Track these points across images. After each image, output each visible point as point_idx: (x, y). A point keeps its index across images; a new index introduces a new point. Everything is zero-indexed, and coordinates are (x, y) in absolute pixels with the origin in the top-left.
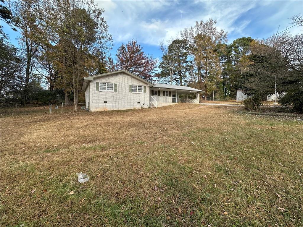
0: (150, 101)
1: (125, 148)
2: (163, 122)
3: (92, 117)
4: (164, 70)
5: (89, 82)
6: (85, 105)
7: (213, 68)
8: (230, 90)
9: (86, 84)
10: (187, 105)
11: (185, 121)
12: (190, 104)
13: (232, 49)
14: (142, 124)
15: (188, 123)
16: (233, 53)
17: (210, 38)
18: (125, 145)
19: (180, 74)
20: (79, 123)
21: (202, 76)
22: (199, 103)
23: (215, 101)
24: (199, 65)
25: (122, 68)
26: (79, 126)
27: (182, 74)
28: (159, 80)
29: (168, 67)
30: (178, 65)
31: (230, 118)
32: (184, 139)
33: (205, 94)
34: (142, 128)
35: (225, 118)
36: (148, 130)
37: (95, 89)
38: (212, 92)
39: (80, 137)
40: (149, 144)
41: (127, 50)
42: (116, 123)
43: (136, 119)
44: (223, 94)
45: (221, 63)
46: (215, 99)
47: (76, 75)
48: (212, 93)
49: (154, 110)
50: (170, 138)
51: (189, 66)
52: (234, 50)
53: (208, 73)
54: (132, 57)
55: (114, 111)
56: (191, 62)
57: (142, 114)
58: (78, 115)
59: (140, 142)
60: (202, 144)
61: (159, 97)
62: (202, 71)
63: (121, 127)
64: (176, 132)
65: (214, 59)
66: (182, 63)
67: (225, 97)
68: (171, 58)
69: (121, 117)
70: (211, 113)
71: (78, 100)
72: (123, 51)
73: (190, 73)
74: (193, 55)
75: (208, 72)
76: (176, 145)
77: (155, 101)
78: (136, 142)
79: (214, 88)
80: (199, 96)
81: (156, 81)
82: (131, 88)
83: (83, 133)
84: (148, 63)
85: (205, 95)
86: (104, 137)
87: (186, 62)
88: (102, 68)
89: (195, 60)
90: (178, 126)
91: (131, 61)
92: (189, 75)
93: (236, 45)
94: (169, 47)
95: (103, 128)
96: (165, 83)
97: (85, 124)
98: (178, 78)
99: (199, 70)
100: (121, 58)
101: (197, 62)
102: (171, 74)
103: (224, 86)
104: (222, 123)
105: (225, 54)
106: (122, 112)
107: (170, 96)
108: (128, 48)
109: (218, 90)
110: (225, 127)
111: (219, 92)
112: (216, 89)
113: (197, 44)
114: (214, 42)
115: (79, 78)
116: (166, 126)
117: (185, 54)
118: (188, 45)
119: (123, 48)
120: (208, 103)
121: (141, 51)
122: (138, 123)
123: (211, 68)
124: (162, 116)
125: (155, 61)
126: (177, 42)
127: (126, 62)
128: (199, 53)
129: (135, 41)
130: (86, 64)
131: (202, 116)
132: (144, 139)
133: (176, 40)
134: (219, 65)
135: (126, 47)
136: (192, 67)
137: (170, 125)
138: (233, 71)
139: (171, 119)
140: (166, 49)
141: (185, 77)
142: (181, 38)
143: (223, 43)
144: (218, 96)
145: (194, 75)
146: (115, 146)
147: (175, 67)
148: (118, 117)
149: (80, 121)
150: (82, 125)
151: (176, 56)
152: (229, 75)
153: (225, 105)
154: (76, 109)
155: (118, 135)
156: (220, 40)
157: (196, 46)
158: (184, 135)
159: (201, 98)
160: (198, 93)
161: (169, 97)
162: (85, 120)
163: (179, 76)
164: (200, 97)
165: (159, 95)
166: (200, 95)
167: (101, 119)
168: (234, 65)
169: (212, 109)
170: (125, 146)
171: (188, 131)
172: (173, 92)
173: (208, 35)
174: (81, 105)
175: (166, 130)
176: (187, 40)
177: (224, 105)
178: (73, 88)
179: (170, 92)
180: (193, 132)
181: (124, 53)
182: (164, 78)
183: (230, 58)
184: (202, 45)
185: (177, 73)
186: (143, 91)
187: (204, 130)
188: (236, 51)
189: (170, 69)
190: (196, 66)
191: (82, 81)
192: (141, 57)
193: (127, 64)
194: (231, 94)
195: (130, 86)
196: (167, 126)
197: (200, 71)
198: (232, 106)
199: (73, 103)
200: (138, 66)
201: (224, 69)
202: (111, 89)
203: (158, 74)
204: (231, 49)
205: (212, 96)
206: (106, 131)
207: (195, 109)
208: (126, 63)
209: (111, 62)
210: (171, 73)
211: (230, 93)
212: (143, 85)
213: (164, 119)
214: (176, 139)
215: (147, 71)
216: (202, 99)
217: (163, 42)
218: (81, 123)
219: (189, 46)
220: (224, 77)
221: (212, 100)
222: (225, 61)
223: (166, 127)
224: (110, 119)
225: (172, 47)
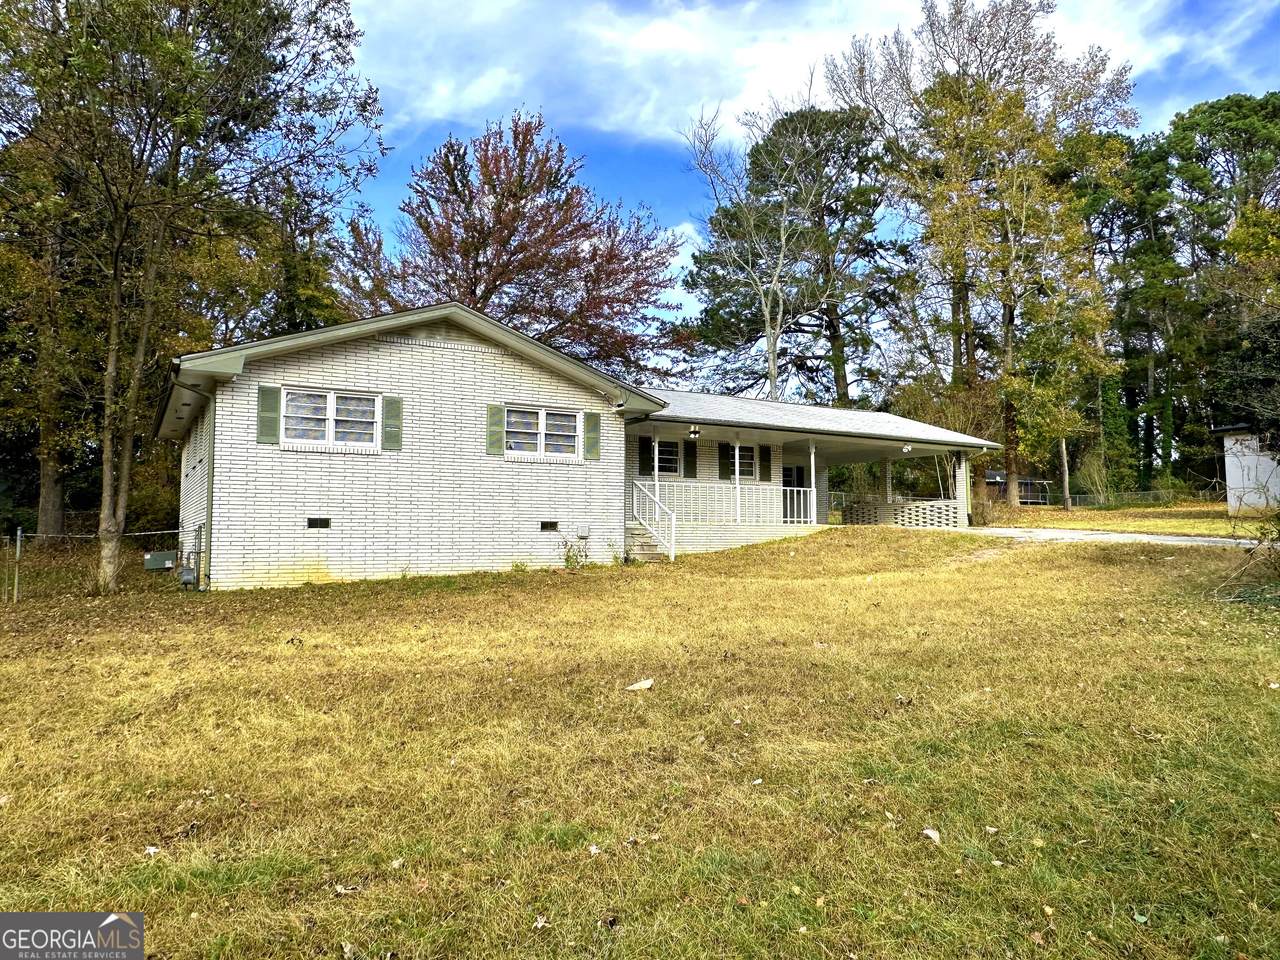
0: (629, 514)
1: (446, 876)
2: (719, 671)
3: (221, 635)
4: (725, 304)
5: (215, 384)
6: (172, 543)
7: (1054, 290)
8: (1178, 431)
9: (187, 396)
10: (884, 539)
11: (877, 666)
12: (906, 535)
13: (1168, 168)
14: (570, 683)
15: (897, 679)
16: (1177, 192)
17: (1017, 102)
18: (448, 855)
19: (832, 326)
20: (125, 678)
21: (982, 337)
22: (971, 523)
23: (1079, 511)
24: (956, 266)
25: (437, 288)
26: (125, 699)
27: (847, 325)
28: (692, 369)
29: (747, 285)
30: (819, 271)
31: (1192, 642)
32: (872, 805)
33: (1006, 462)
34: (568, 720)
35: (1158, 638)
36: (617, 736)
37: (253, 436)
38: (1058, 445)
39: (126, 786)
40: (618, 849)
41: (475, 177)
42: (384, 682)
43: (529, 650)
44: (1132, 461)
45: (1102, 252)
46: (1081, 496)
47: (131, 339)
48: (1057, 455)
49: (654, 577)
50: (769, 800)
51: (889, 278)
52: (1179, 171)
53: (1017, 321)
54: (506, 223)
55: (379, 583)
56: (903, 250)
57: (569, 610)
58: (119, 617)
59: (556, 826)
60: (997, 848)
61: (691, 483)
62: (976, 310)
63: (420, 709)
64: (814, 746)
65: (1057, 233)
66: (842, 257)
67: (1145, 479)
68: (766, 225)
69: (424, 630)
70: (1053, 601)
71: (128, 506)
72: (452, 183)
73: (895, 322)
74: (914, 208)
75: (1021, 314)
76: (816, 857)
77: (664, 513)
78: (525, 828)
79: (1068, 420)
80: (963, 474)
81: (667, 373)
82: (499, 423)
83: (150, 754)
84: (612, 256)
85: (1008, 467)
86: (296, 789)
87: (868, 250)
88: (304, 292)
89: (925, 239)
90: (828, 700)
91: (505, 242)
92: (893, 336)
93: (1192, 140)
94: (755, 152)
95: (291, 716)
96: (731, 385)
97: (165, 684)
98: (822, 353)
99: (960, 302)
100: (437, 223)
101: (940, 248)
102: (768, 329)
103: (1132, 404)
104: (1133, 679)
105: (1127, 196)
106: (433, 597)
107: (766, 476)
108: (484, 164)
109: (1096, 436)
110: (1156, 713)
111: (1102, 451)
112: (1080, 425)
113: (937, 137)
114: (1050, 125)
115: (146, 354)
116: (738, 700)
117: (863, 202)
118: (878, 146)
119: (451, 165)
120: (1035, 524)
121: (573, 182)
122: (539, 677)
123: (1041, 291)
124: (712, 628)
125: (664, 247)
126: (804, 121)
127: (469, 250)
128: (954, 195)
129: (535, 121)
130: (199, 265)
131: (992, 626)
132: (586, 803)
133: (801, 115)
134: (1088, 268)
135: (469, 159)
136: (910, 281)
137: (770, 691)
138: (1189, 308)
139: (773, 651)
140: (737, 168)
141: (865, 352)
142: (827, 101)
143: (1105, 130)
144: (1094, 470)
145: (924, 336)
146: (376, 861)
147: (795, 281)
148: (401, 632)
149: (133, 665)
150: (144, 697)
151: (805, 212)
152: (1162, 334)
153: (1154, 540)
154: (107, 571)
155: (397, 775)
156: (1087, 110)
157: (931, 152)
158: (870, 773)
159: (983, 490)
160: (958, 453)
161: (765, 485)
162: (172, 656)
163: (822, 341)
164: (974, 485)
165: (691, 472)
166: (977, 472)
167: (283, 649)
168: (1195, 266)
169: (1061, 568)
170: (448, 863)
171: (897, 744)
172: (788, 449)
173: (1003, 81)
174: (146, 545)
175: (745, 736)
176: (868, 113)
177: (1145, 539)
178: (99, 429)
179: (766, 453)
180: (935, 749)
181: (456, 191)
182: (721, 353)
183: (1159, 222)
184: (967, 143)
185: (814, 321)
186: (580, 442)
187: (1008, 730)
188: (1192, 183)
189: (766, 294)
190: (935, 276)
191: (162, 381)
192: (568, 219)
193: (477, 265)
194: (1185, 459)
195: (494, 412)
196: (747, 701)
197: (966, 310)
198: (1196, 550)
199: (90, 532)
200: (550, 275)
201: (1126, 295)
202: (359, 438)
203: (685, 325)
204: (1160, 166)
205: (1054, 470)
206: (316, 742)
207: (944, 575)
208: (465, 255)
209: (366, 251)
210: (773, 319)
211: (1182, 453)
212: (581, 404)
213: (725, 646)
214: (810, 803)
215: (611, 308)
216: (990, 497)
217: (717, 125)
218: (142, 680)
219: (887, 149)
220: (1127, 344)
221: (1057, 501)
222: (1127, 241)
223: (741, 710)
224: (348, 650)
225: (769, 153)
